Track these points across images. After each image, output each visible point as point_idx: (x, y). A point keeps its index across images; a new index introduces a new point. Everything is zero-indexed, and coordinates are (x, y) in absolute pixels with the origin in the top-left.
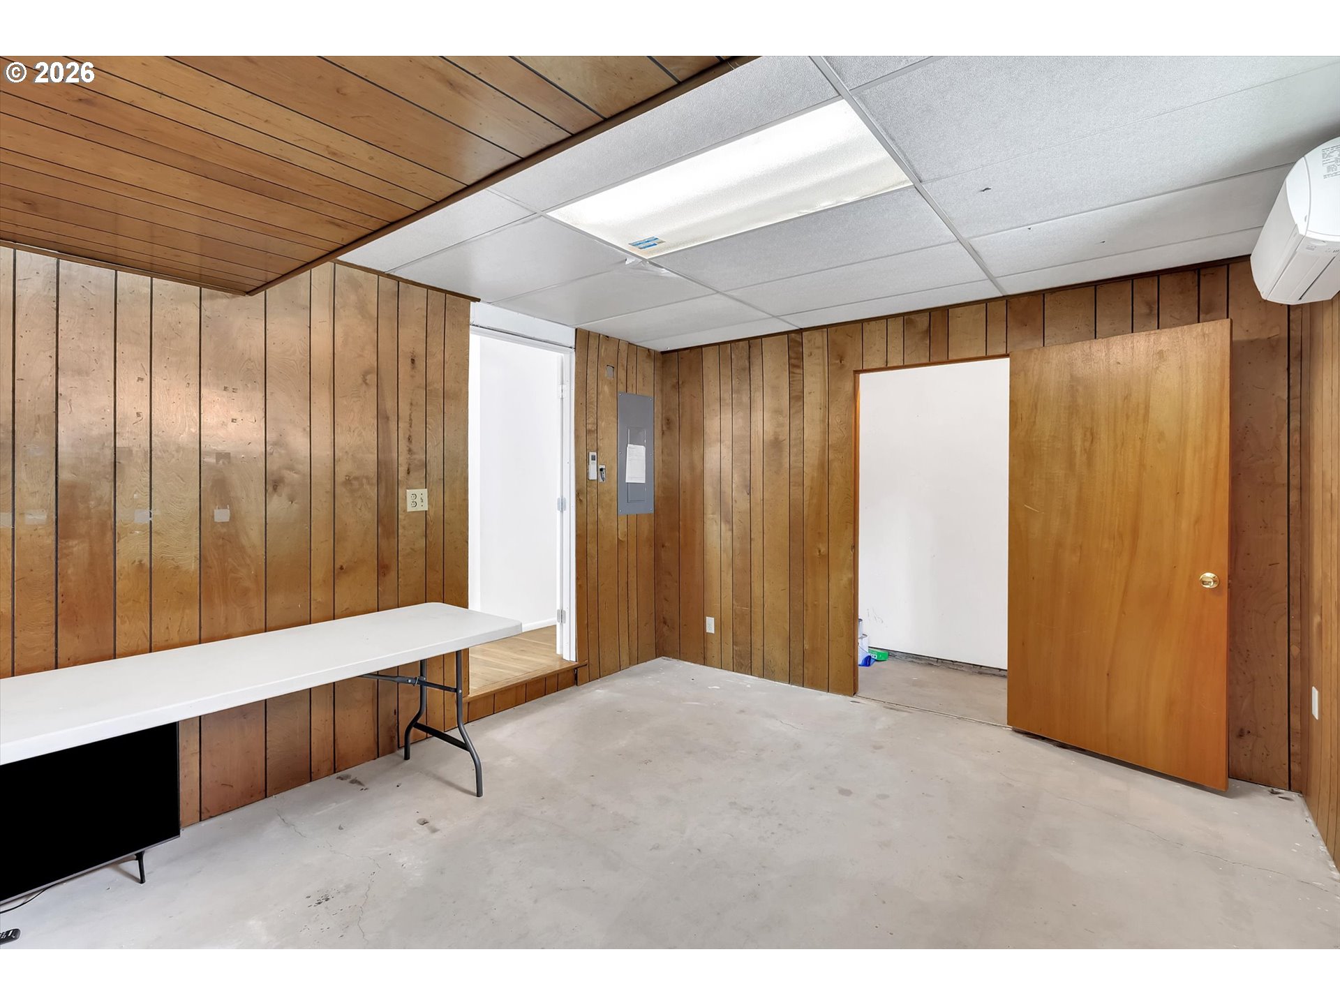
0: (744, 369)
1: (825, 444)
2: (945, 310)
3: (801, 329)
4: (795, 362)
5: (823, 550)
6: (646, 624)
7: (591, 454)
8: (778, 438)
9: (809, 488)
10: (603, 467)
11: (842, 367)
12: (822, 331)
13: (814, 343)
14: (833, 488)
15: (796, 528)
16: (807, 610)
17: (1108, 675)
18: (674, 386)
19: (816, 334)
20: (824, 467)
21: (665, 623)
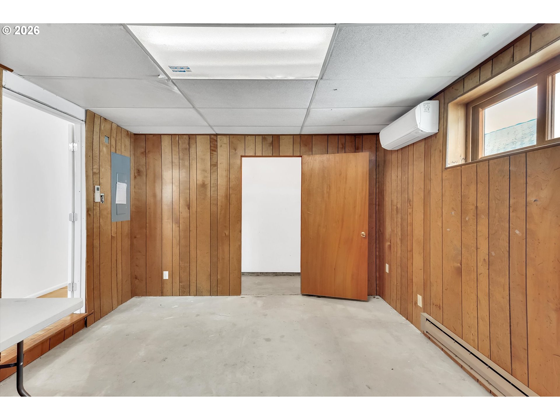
0: (186, 149)
1: (228, 187)
2: (278, 136)
3: (217, 134)
4: (214, 149)
5: (227, 233)
6: (126, 281)
7: (96, 187)
8: (205, 183)
9: (220, 206)
10: (103, 194)
11: (236, 153)
12: (227, 137)
13: (223, 142)
14: (232, 206)
15: (214, 224)
16: (219, 261)
17: (335, 269)
18: (142, 153)
19: (224, 137)
20: (228, 197)
21: (136, 278)
